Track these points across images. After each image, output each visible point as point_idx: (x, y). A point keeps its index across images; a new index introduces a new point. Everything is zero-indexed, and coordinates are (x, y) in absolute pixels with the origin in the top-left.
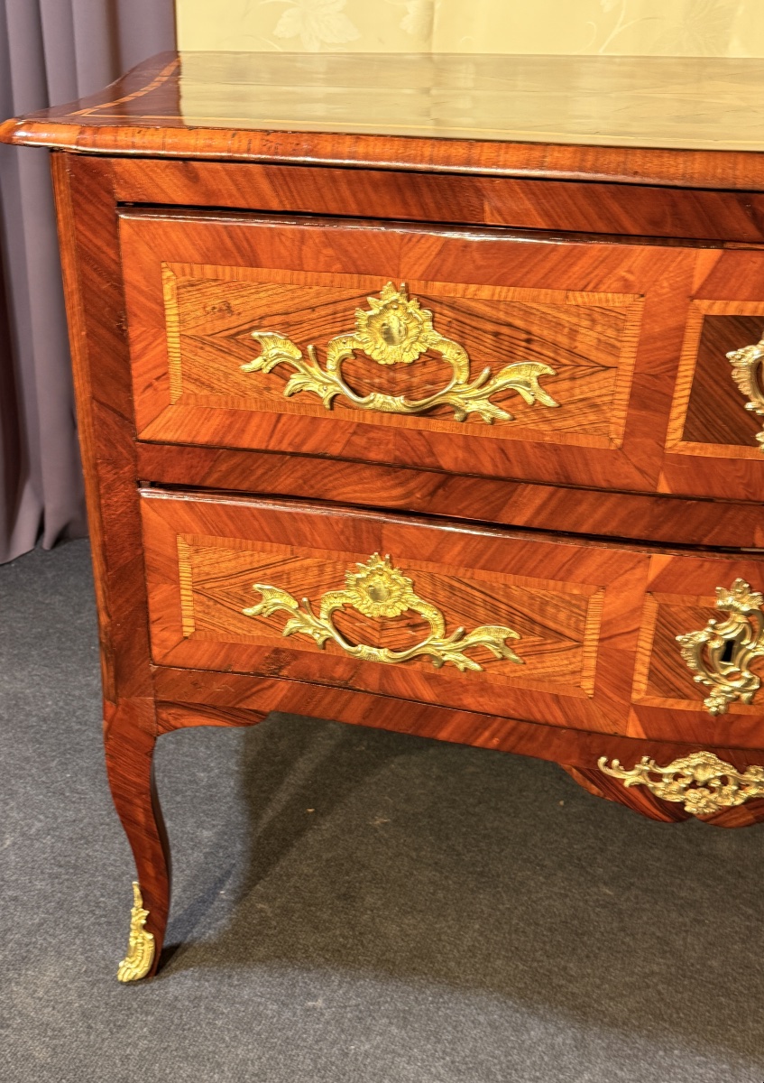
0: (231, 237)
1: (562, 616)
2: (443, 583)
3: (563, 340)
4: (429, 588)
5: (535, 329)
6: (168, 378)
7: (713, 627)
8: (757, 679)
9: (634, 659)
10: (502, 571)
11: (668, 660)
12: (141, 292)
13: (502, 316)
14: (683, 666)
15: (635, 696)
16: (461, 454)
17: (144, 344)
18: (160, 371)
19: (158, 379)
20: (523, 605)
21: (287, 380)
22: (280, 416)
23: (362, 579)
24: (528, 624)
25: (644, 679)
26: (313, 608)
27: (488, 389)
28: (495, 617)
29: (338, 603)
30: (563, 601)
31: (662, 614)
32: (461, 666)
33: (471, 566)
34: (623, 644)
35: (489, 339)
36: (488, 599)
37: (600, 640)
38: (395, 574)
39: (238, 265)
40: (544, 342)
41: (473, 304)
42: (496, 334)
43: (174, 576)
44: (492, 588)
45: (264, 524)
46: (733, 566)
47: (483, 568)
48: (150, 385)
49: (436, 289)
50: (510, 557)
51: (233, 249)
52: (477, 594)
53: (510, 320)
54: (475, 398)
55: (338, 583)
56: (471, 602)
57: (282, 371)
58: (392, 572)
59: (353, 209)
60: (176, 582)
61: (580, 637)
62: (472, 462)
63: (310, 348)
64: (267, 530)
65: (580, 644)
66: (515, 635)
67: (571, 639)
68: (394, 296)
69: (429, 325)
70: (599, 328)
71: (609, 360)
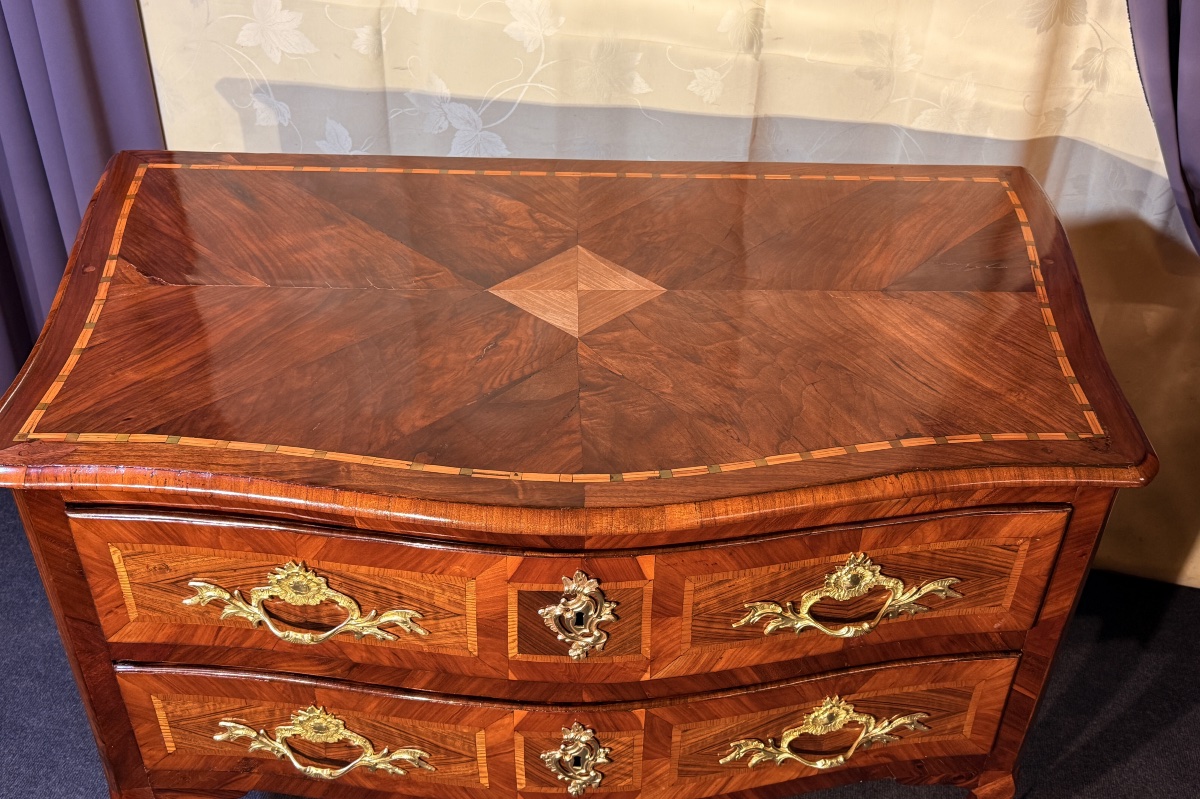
1: (458, 744)
2: (367, 723)
3: (426, 599)
4: (357, 725)
5: (403, 592)
6: (126, 608)
7: (564, 750)
8: (600, 776)
9: (514, 767)
10: (410, 718)
11: (537, 768)
13: (378, 583)
14: (548, 771)
15: (518, 787)
16: (364, 654)
17: (101, 588)
18: (117, 604)
19: (116, 608)
20: (429, 737)
21: (221, 609)
22: (220, 628)
23: (304, 721)
24: (434, 748)
25: (524, 778)
26: (270, 736)
27: (376, 622)
28: (408, 742)
29: (288, 734)
30: (458, 736)
31: (528, 744)
32: (390, 771)
33: (387, 714)
34: (503, 760)
35: (372, 595)
36: (403, 733)
37: (488, 757)
38: (330, 718)
39: (170, 546)
40: (411, 599)
41: (357, 576)
42: (376, 593)
43: (153, 719)
44: (405, 728)
45: (221, 687)
46: (571, 716)
48: (111, 611)
49: (327, 565)
51: (165, 536)
53: (385, 586)
54: (368, 628)
55: (286, 722)
56: (391, 734)
57: (217, 604)
58: (327, 717)
60: (155, 722)
61: (473, 755)
62: (374, 659)
63: (236, 592)
64: (223, 690)
65: (475, 759)
66: (425, 755)
67: (466, 756)
68: (296, 569)
69: (324, 586)
70: (448, 594)
71: (459, 611)
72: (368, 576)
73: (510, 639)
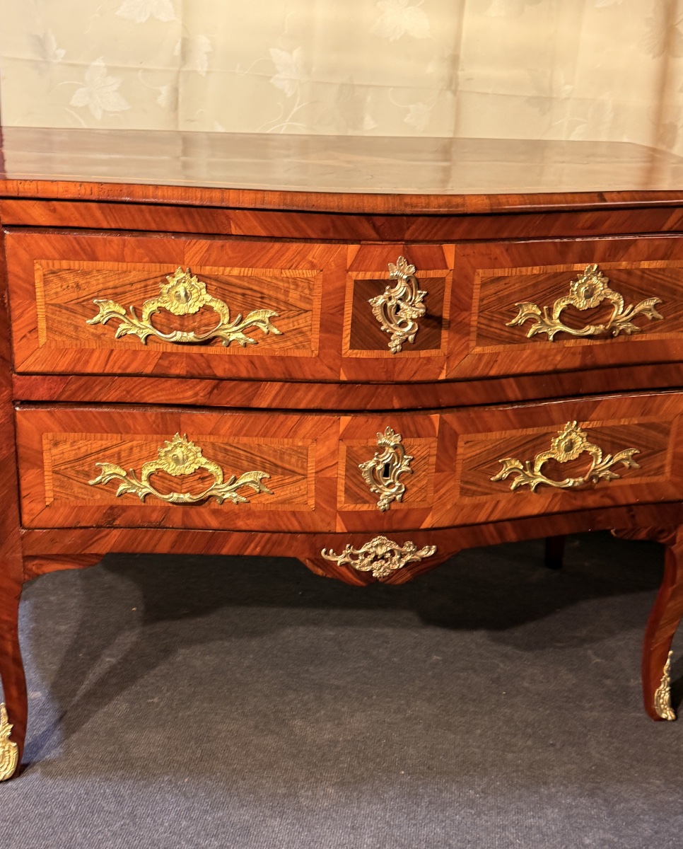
0: (79, 244)
1: (293, 460)
3: (282, 297)
4: (211, 452)
5: (265, 291)
6: (37, 331)
7: (377, 457)
8: (403, 486)
9: (336, 482)
10: (256, 436)
11: (354, 480)
12: (20, 278)
13: (246, 284)
14: (363, 483)
15: (339, 506)
16: (227, 366)
17: (21, 311)
18: (33, 327)
19: (30, 332)
20: (269, 455)
21: (117, 328)
22: (112, 351)
23: (169, 451)
24: (273, 468)
25: (343, 494)
26: (136, 474)
27: (241, 325)
29: (153, 469)
30: (294, 450)
31: (349, 450)
32: (235, 500)
33: (237, 435)
34: (329, 474)
35: (239, 297)
36: (249, 455)
37: (316, 472)
38: (190, 445)
39: (83, 260)
40: (270, 298)
41: (229, 278)
42: (244, 295)
43: (39, 463)
44: (251, 447)
45: (102, 422)
46: (383, 420)
47: (245, 435)
48: (25, 336)
49: (207, 270)
50: (260, 427)
51: (80, 251)
52: (242, 452)
53: (251, 286)
54: (234, 332)
55: (153, 456)
56: (238, 457)
57: (113, 323)
58: (188, 444)
59: (154, 227)
60: (42, 467)
61: (305, 473)
62: (235, 370)
63: (131, 307)
64: (104, 425)
65: (305, 476)
66: (267, 476)
67: (299, 474)
68: (183, 275)
69: (204, 291)
70: (300, 289)
71: (307, 307)
72: (238, 277)
73: (344, 335)
